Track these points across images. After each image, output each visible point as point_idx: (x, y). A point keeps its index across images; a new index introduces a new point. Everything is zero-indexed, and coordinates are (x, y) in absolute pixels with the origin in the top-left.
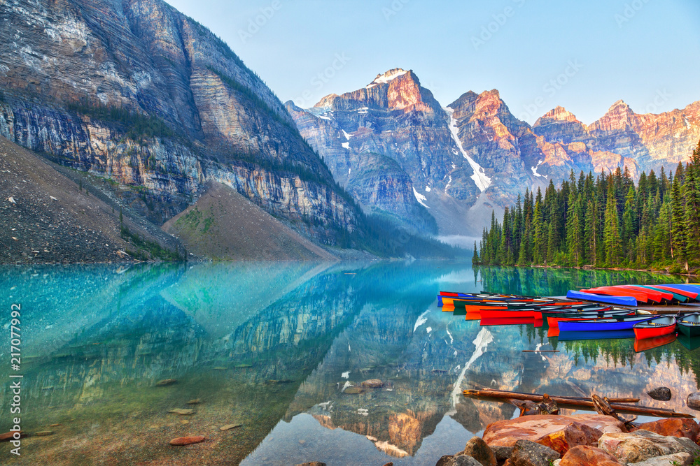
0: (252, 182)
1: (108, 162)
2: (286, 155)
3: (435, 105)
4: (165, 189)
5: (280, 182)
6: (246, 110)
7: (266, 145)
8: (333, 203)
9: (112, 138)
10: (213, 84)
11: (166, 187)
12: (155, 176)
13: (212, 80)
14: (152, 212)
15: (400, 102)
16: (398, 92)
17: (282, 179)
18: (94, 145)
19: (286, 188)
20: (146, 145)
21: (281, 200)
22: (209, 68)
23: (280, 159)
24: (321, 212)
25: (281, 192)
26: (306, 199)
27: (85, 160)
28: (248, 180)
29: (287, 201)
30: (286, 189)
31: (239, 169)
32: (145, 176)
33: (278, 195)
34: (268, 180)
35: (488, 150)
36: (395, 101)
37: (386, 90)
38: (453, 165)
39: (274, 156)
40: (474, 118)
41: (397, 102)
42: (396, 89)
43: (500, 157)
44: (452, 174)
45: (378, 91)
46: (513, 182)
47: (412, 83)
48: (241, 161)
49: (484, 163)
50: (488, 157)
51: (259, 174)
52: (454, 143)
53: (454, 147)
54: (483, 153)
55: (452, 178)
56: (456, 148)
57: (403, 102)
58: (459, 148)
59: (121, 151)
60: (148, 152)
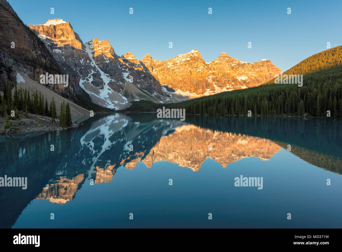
0: (36, 75)
2: (49, 62)
3: (81, 41)
6: (29, 35)
7: (40, 56)
15: (64, 37)
16: (63, 31)
17: (50, 74)
23: (48, 64)
28: (34, 73)
31: (29, 67)
35: (107, 66)
36: (61, 35)
37: (55, 29)
38: (92, 71)
39: (44, 62)
40: (100, 51)
41: (62, 36)
42: (61, 29)
43: (112, 70)
44: (92, 75)
45: (50, 28)
46: (118, 81)
47: (70, 29)
48: (29, 63)
49: (105, 72)
50: (107, 69)
51: (39, 71)
52: (91, 61)
53: (91, 63)
54: (105, 67)
55: (92, 77)
56: (92, 63)
57: (65, 37)
58: (93, 64)
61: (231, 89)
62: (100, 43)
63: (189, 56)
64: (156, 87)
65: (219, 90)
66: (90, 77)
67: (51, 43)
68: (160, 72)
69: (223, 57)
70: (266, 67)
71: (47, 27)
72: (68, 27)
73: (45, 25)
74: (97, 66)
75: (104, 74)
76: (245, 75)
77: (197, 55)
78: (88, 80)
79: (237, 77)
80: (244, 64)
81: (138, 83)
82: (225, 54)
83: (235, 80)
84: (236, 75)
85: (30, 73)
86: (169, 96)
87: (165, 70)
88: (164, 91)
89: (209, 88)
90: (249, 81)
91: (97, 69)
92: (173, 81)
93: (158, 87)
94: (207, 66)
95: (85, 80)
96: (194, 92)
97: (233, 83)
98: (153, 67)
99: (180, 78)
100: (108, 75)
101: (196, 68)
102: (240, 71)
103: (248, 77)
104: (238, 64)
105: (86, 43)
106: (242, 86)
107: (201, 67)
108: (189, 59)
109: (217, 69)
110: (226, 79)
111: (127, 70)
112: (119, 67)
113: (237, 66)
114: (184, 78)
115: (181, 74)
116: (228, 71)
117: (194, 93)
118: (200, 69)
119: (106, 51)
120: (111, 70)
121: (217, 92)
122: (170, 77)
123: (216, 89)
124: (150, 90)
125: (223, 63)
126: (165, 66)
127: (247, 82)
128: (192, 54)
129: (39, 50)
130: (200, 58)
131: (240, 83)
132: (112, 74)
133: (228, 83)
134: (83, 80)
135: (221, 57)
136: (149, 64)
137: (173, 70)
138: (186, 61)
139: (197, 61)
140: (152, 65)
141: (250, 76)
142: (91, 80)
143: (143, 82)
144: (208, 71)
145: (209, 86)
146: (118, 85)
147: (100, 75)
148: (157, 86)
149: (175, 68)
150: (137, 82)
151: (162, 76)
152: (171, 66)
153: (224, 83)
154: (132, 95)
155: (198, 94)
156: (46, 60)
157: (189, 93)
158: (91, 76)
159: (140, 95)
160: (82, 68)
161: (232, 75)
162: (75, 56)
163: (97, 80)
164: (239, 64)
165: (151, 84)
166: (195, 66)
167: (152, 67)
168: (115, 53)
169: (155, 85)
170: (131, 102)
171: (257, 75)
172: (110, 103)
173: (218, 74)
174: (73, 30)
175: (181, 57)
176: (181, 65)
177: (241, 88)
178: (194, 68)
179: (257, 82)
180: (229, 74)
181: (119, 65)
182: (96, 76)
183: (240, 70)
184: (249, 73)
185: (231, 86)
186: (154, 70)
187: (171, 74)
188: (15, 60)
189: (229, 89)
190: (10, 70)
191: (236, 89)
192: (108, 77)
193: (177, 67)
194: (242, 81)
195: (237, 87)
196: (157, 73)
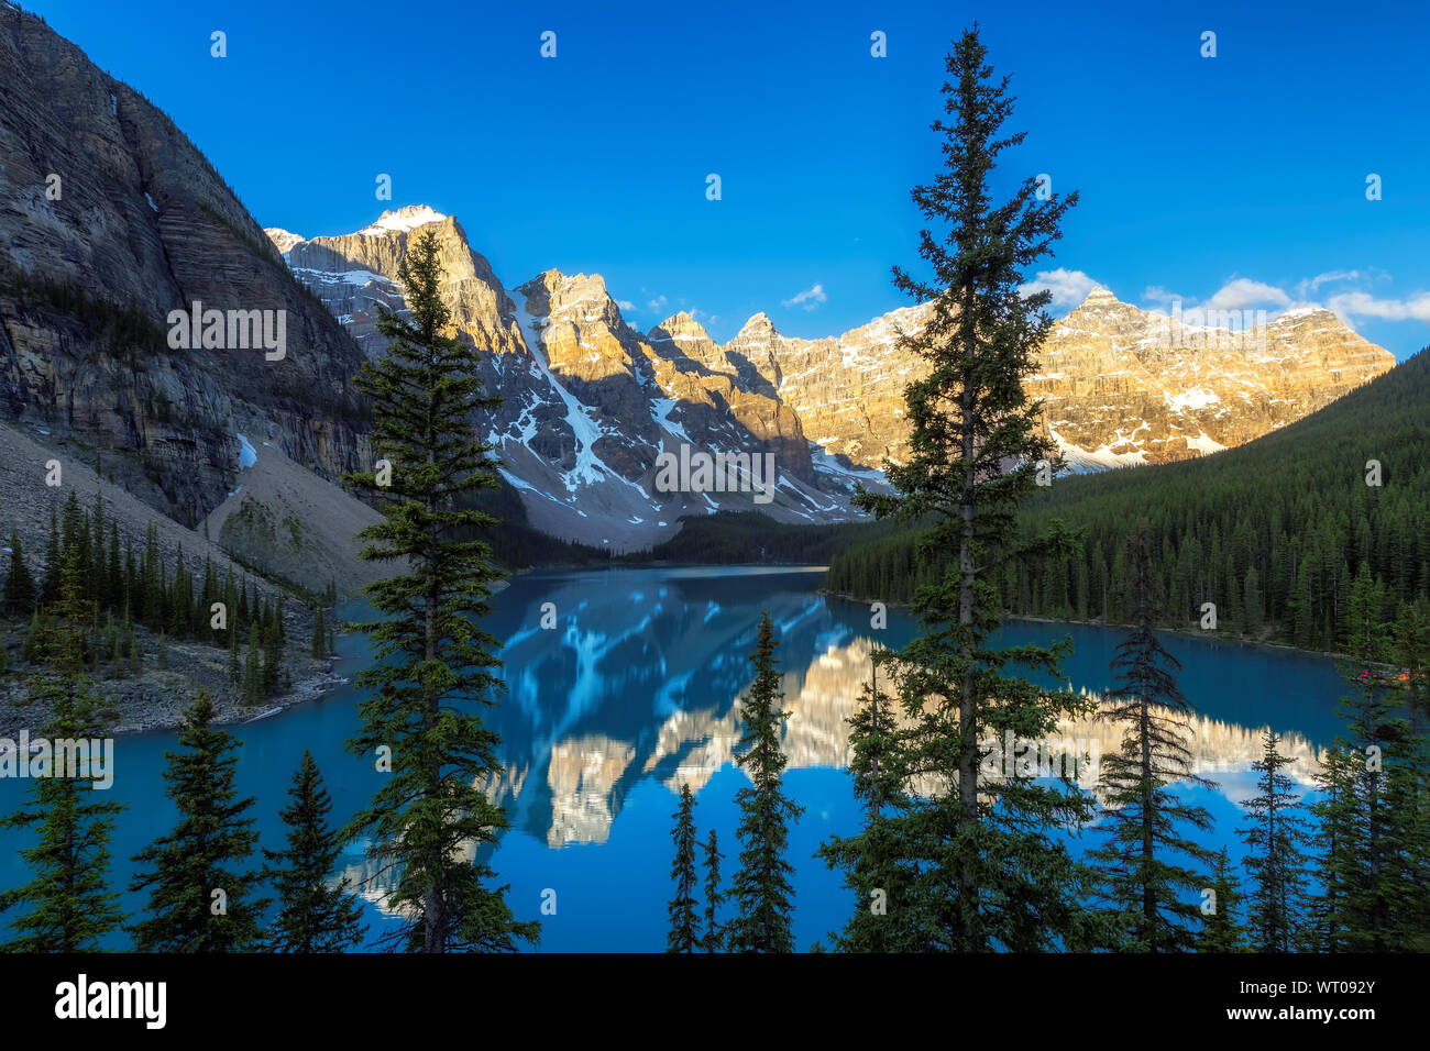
0: (309, 441)
1: (62, 401)
2: (357, 391)
3: (496, 285)
4: (187, 458)
5: (356, 442)
7: (324, 369)
9: (64, 351)
10: (216, 242)
11: (190, 456)
12: (172, 435)
13: (214, 234)
14: (176, 506)
17: (358, 436)
18: (25, 363)
19: (366, 452)
20: (144, 370)
22: (204, 208)
23: (351, 399)
25: (357, 460)
28: (303, 437)
30: (364, 454)
31: (285, 415)
32: (152, 434)
33: (353, 465)
34: (337, 439)
38: (536, 398)
39: (340, 391)
40: (566, 318)
43: (611, 390)
44: (534, 413)
45: (388, 244)
46: (632, 433)
47: (458, 240)
48: (288, 401)
49: (585, 397)
50: (592, 388)
51: (322, 426)
53: (533, 363)
55: (533, 420)
56: (537, 367)
58: (540, 368)
59: (89, 380)
60: (150, 385)
61: (1134, 450)
62: (569, 286)
64: (789, 453)
65: (1077, 455)
66: (526, 422)
67: (389, 301)
68: (810, 387)
69: (1098, 310)
70: (1309, 345)
71: (377, 239)
72: (448, 235)
73: (369, 233)
74: (551, 378)
75: (580, 408)
76: (1203, 386)
78: (517, 433)
79: (1167, 394)
81: (714, 438)
82: (1104, 297)
83: (1153, 411)
84: (1159, 386)
85: (288, 436)
86: (841, 489)
88: (821, 469)
90: (1223, 411)
91: (554, 389)
92: (865, 423)
93: (794, 453)
95: (507, 435)
97: (1145, 425)
98: (782, 366)
99: (896, 412)
100: (594, 409)
102: (1179, 370)
103: (1223, 396)
105: (514, 290)
106: (1188, 438)
109: (1063, 362)
110: (1113, 408)
111: (669, 389)
112: (639, 378)
113: (1163, 348)
115: (901, 392)
116: (1121, 373)
119: (588, 318)
120: (605, 391)
122: (854, 407)
125: (1094, 335)
126: (830, 363)
127: (1218, 416)
129: (322, 351)
131: (1179, 424)
132: (610, 407)
133: (1121, 424)
134: (500, 433)
135: (1085, 309)
136: (763, 354)
137: (865, 377)
140: (777, 359)
141: (1230, 389)
142: (529, 432)
143: (732, 433)
146: (633, 452)
147: (564, 411)
148: (792, 449)
149: (874, 367)
150: (710, 434)
151: (819, 404)
152: (858, 359)
153: (1102, 426)
156: (344, 384)
158: (530, 416)
160: (499, 387)
161: (1139, 389)
163: (550, 432)
167: (778, 369)
168: (623, 323)
169: (783, 446)
170: (680, 519)
171: (1267, 385)
173: (1073, 387)
174: (467, 243)
176: (901, 355)
177: (1185, 444)
179: (1267, 415)
180: (1123, 385)
181: (638, 370)
182: (552, 414)
183: (1180, 364)
184: (1226, 378)
185: (1136, 439)
186: (785, 380)
187: (857, 392)
188: (239, 395)
189: (1125, 452)
190: (218, 437)
191: (1159, 449)
192: (594, 417)
193: (882, 363)
194: (1189, 412)
195: (1165, 443)
196: (798, 392)
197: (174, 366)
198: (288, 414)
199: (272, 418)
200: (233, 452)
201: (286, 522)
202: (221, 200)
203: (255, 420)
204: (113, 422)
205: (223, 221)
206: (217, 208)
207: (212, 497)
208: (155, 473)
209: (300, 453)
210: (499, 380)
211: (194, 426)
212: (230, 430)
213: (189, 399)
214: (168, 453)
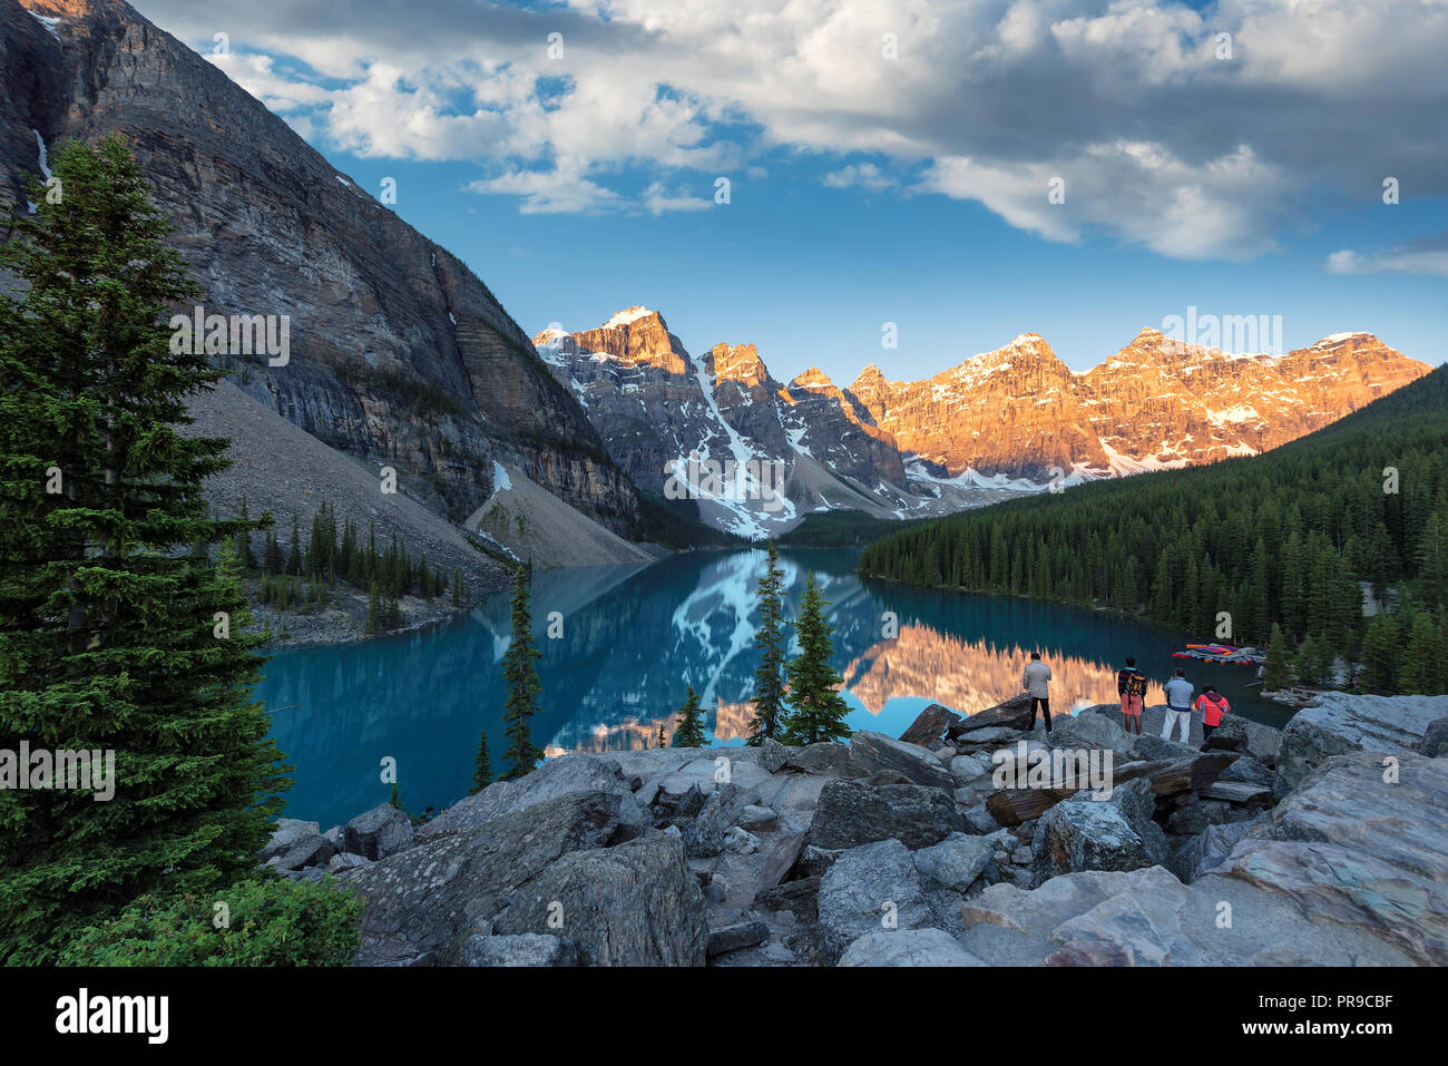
0: (541, 466)
1: (391, 445)
2: (573, 433)
3: (685, 356)
4: (461, 479)
5: (571, 466)
6: (530, 377)
7: (552, 420)
8: (622, 488)
9: (392, 414)
10: (488, 341)
11: (462, 477)
12: (450, 464)
13: (487, 336)
15: (645, 349)
16: (643, 337)
17: (572, 462)
18: (370, 423)
19: (577, 472)
20: (436, 424)
21: (571, 487)
22: (481, 320)
23: (569, 438)
24: (612, 499)
25: (572, 478)
26: (599, 485)
27: (362, 442)
28: (537, 463)
29: (577, 487)
30: (576, 474)
31: (526, 449)
32: (440, 464)
33: (569, 481)
34: (558, 464)
35: (747, 416)
36: (639, 348)
37: (627, 334)
38: (709, 432)
39: (562, 433)
40: (730, 376)
41: (642, 350)
42: (640, 333)
43: (760, 425)
44: (708, 443)
45: (617, 333)
46: (775, 454)
47: (660, 328)
48: (528, 441)
49: (742, 431)
50: (747, 424)
51: (549, 456)
52: (708, 405)
53: (708, 409)
54: (741, 419)
55: (707, 448)
56: (711, 411)
57: (648, 350)
58: (714, 411)
59: (405, 431)
60: (439, 433)
61: (1177, 458)
62: (733, 354)
63: (1006, 357)
64: (888, 466)
65: (1123, 463)
66: (702, 450)
67: (618, 371)
68: (908, 417)
69: (1147, 346)
70: (1349, 364)
71: (610, 331)
72: (654, 324)
73: (606, 327)
74: (720, 418)
75: (738, 438)
76: (1243, 404)
77: (1037, 352)
78: (696, 456)
79: (1209, 412)
80: (1240, 360)
81: (831, 457)
82: (1153, 335)
83: (1197, 426)
84: (1202, 405)
85: (528, 462)
86: (929, 493)
87: (925, 408)
88: (915, 477)
89: (1084, 460)
90: (1262, 423)
91: (722, 426)
92: (949, 443)
93: (893, 466)
94: (1075, 383)
95: (690, 458)
96: (1022, 476)
97: (1189, 438)
98: (886, 402)
99: (975, 433)
100: (748, 439)
101: (1033, 394)
102: (1222, 391)
103: (1262, 411)
104: (1209, 366)
105: (698, 359)
106: (1229, 447)
107: (1051, 391)
108: (1005, 367)
109: (1116, 390)
110: (1159, 424)
111: (800, 422)
112: (780, 415)
113: (1208, 374)
114: (988, 432)
115: (978, 418)
116: (1167, 395)
117: (1024, 480)
118: (1048, 396)
119: (745, 375)
120: (756, 426)
121: (1117, 472)
122: (941, 431)
123: (1112, 462)
124: (868, 475)
125: (1144, 366)
126: (923, 398)
127: (1257, 428)
128: (1019, 349)
129: (551, 407)
130: (1049, 358)
131: (1221, 436)
132: (758, 437)
133: (1166, 438)
134: (685, 457)
135: (1137, 346)
136: (872, 394)
137: (951, 407)
138: (996, 375)
139: (1034, 371)
140: (882, 397)
141: (1269, 405)
142: (704, 456)
143: (845, 452)
144: (1083, 401)
145: (1080, 452)
147: (728, 440)
148: (892, 463)
149: (957, 400)
150: (829, 454)
151: (913, 430)
152: (945, 395)
153: (1149, 440)
154: (809, 493)
155: (1038, 483)
156: (565, 429)
157: (1006, 480)
158: (705, 445)
159: (832, 495)
160: (685, 425)
161: (1184, 409)
162: (669, 396)
163: (719, 455)
164: (1216, 365)
165: (871, 457)
166: (1029, 390)
167: (883, 405)
168: (769, 377)
169: (883, 461)
170: (806, 515)
171: (1304, 400)
172: (746, 518)
173: (1124, 409)
174: (666, 329)
175: (979, 362)
176: (980, 390)
177: (1225, 451)
178: (1025, 395)
179: (1305, 425)
180: (1169, 406)
181: (779, 410)
182: (719, 444)
183: (1222, 386)
184: (1266, 396)
185: (1180, 450)
186: (888, 413)
187: (944, 420)
188: (498, 438)
189: (1169, 460)
190: (480, 466)
191: (1201, 457)
192: (748, 444)
193: (963, 397)
194: (1230, 426)
195: (1206, 452)
196: (899, 421)
197: (454, 421)
198: (528, 449)
199: (518, 451)
200: (489, 474)
201: (517, 518)
202: (493, 314)
203: (507, 453)
204: (418, 457)
205: (493, 328)
206: (489, 318)
207: (475, 503)
208: (441, 487)
209: (533, 475)
210: (686, 421)
211: (465, 457)
212: (487, 461)
213: (463, 442)
214: (448, 475)
